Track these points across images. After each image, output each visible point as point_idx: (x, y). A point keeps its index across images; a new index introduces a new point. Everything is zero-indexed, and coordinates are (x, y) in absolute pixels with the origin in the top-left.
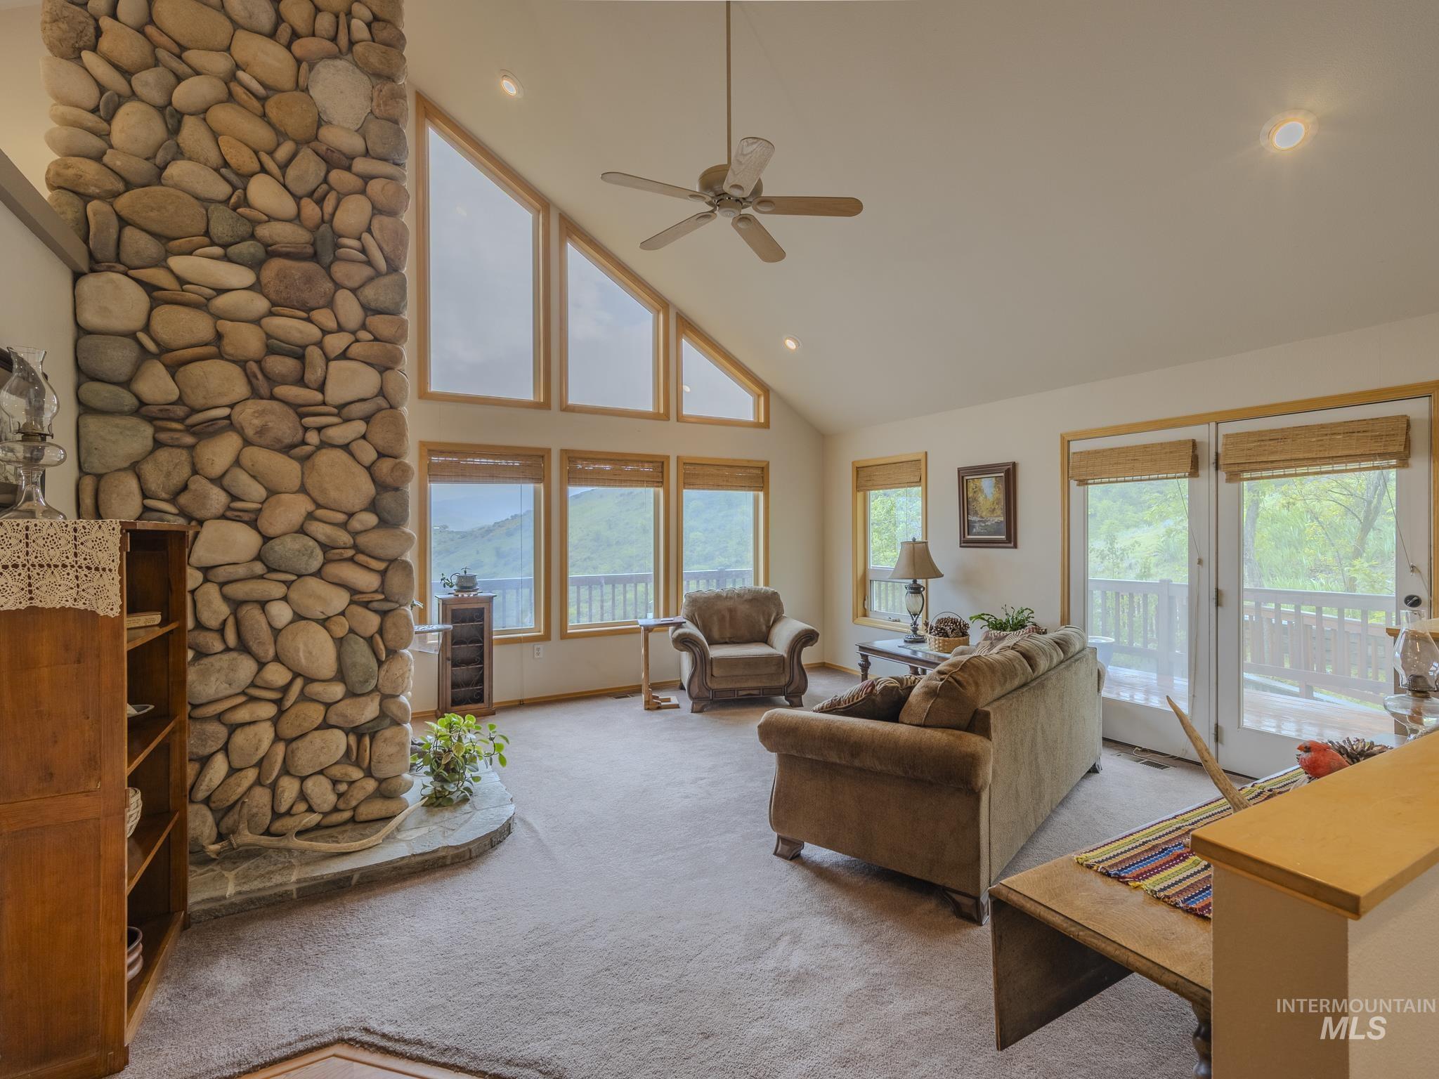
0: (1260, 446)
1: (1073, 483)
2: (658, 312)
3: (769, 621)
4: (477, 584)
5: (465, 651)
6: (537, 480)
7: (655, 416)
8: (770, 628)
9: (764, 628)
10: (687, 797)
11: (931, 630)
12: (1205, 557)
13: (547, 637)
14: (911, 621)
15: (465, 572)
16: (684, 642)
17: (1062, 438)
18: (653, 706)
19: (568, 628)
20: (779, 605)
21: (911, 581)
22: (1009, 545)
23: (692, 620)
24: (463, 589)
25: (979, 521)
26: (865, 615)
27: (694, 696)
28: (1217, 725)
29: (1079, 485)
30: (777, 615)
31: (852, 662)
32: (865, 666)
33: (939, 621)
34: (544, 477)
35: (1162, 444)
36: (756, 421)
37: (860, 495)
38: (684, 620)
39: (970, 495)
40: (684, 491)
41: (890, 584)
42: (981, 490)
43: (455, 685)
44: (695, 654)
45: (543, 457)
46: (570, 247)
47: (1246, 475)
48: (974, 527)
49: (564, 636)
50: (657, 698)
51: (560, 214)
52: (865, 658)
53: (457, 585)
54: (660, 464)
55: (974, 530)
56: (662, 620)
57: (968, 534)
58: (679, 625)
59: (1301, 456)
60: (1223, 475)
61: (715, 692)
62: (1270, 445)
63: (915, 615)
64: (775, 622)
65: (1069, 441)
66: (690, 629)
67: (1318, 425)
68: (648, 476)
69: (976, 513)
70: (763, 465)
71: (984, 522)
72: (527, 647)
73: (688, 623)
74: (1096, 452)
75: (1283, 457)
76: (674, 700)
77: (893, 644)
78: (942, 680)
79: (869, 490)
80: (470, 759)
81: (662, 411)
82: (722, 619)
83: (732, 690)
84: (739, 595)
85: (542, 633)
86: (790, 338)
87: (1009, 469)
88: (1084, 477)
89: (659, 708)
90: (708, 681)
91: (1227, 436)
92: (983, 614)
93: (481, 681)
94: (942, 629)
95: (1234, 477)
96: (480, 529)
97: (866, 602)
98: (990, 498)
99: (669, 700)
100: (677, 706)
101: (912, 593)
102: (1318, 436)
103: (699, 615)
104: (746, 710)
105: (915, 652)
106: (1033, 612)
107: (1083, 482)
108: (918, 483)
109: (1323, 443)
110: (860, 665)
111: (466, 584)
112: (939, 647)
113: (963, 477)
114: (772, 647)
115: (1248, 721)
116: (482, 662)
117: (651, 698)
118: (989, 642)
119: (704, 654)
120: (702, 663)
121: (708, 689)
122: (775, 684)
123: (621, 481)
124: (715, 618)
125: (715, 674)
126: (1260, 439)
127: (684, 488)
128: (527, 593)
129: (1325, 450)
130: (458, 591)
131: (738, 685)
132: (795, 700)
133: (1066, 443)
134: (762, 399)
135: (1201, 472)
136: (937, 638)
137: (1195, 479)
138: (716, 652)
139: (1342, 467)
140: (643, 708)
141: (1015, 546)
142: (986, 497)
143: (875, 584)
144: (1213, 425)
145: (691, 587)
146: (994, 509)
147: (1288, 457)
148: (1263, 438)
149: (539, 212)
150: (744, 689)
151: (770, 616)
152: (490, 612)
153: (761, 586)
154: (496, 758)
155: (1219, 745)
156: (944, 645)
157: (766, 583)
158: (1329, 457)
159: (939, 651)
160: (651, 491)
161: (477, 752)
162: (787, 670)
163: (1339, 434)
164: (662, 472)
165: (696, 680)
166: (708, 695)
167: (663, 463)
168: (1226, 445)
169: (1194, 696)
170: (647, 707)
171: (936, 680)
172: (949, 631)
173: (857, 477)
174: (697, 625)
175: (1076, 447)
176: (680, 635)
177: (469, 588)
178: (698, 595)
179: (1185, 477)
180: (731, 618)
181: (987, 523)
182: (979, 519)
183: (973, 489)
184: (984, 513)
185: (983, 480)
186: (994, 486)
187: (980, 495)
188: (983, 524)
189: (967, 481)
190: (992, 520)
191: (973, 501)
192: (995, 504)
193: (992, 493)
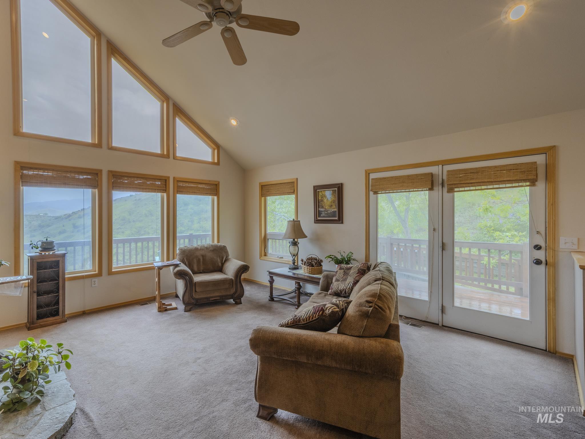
0: (466, 176)
1: (371, 193)
2: (163, 102)
3: (222, 260)
4: (54, 246)
5: (47, 286)
6: (94, 187)
7: (162, 156)
8: (223, 264)
9: (220, 264)
10: (193, 374)
11: (305, 263)
12: (436, 227)
13: (100, 274)
14: (292, 259)
15: (47, 240)
16: (180, 275)
17: (366, 171)
18: (163, 309)
19: (113, 268)
20: (227, 252)
21: (292, 240)
22: (339, 222)
23: (183, 261)
24: (44, 249)
25: (324, 211)
26: (265, 255)
27: (186, 303)
28: (442, 305)
29: (374, 194)
30: (226, 257)
31: (265, 280)
32: (272, 282)
33: (308, 259)
34: (98, 185)
35: (416, 175)
36: (213, 161)
37: (263, 198)
38: (178, 262)
39: (320, 198)
40: (177, 195)
41: (281, 241)
42: (325, 196)
43: (39, 307)
44: (186, 280)
45: (97, 174)
46: (113, 60)
47: (456, 189)
48: (321, 214)
49: (110, 273)
50: (164, 304)
51: (107, 40)
52: (271, 278)
53: (41, 247)
54: (165, 181)
55: (322, 215)
56: (166, 263)
57: (319, 217)
58: (176, 266)
59: (486, 180)
60: (445, 189)
61: (197, 300)
62: (470, 175)
63: (294, 256)
64: (226, 261)
65: (369, 174)
66: (183, 267)
67: (494, 166)
68: (158, 187)
69: (323, 207)
70: (216, 183)
71: (327, 211)
72: (87, 281)
73: (182, 265)
74: (384, 179)
75: (477, 181)
76: (174, 305)
77: (285, 270)
78: (370, 307)
79: (268, 196)
80: (43, 369)
81: (165, 153)
82: (199, 261)
83: (206, 298)
84: (207, 248)
85: (97, 272)
86: (234, 119)
87: (339, 186)
88: (376, 191)
89: (166, 310)
90: (193, 294)
91: (448, 171)
92: (331, 255)
93: (57, 303)
94: (310, 263)
95: (451, 190)
96: (65, 215)
97: (266, 249)
98: (330, 200)
99: (171, 305)
100: (176, 308)
101: (293, 245)
102: (494, 171)
103: (187, 259)
104: (212, 308)
105: (294, 274)
106: (353, 254)
107: (376, 193)
108: (293, 193)
109: (496, 174)
110: (269, 281)
111: (47, 246)
112: (309, 272)
113: (316, 190)
114: (225, 274)
115: (457, 303)
116: (58, 292)
117: (161, 305)
118: (343, 271)
119: (191, 279)
120: (190, 285)
121: (194, 299)
122: (228, 293)
123: (143, 189)
124: (195, 261)
125: (197, 290)
126: (465, 172)
127: (177, 193)
128: (88, 249)
129: (498, 178)
130: (42, 251)
131: (209, 296)
132: (238, 301)
133: (368, 173)
134: (216, 151)
135: (434, 188)
136: (308, 267)
137: (432, 192)
138: (198, 278)
139: (504, 186)
140: (157, 311)
141: (342, 223)
142: (327, 200)
143: (270, 241)
144: (440, 166)
145: (182, 244)
146: (332, 205)
147: (480, 181)
148: (467, 172)
149: (94, 38)
150: (212, 297)
151: (223, 258)
152: (64, 262)
153: (216, 242)
154: (63, 365)
155: (444, 314)
156: (312, 271)
157: (218, 242)
158: (499, 181)
159: (309, 274)
160: (159, 195)
161: (50, 362)
162: (234, 286)
163: (504, 170)
164: (166, 185)
165: (187, 294)
166: (193, 302)
167: (166, 180)
168: (448, 175)
169: (431, 292)
170: (159, 310)
171: (365, 306)
172: (314, 264)
173: (262, 190)
174: (186, 264)
175: (373, 176)
176: (178, 271)
177: (49, 249)
178: (186, 248)
179: (427, 190)
180: (203, 259)
181: (328, 212)
182: (324, 210)
183: (321, 196)
184: (327, 207)
185: (326, 191)
186: (332, 195)
187: (324, 198)
188: (326, 212)
189: (318, 192)
190: (331, 210)
191: (321, 202)
192: (332, 203)
193: (331, 198)
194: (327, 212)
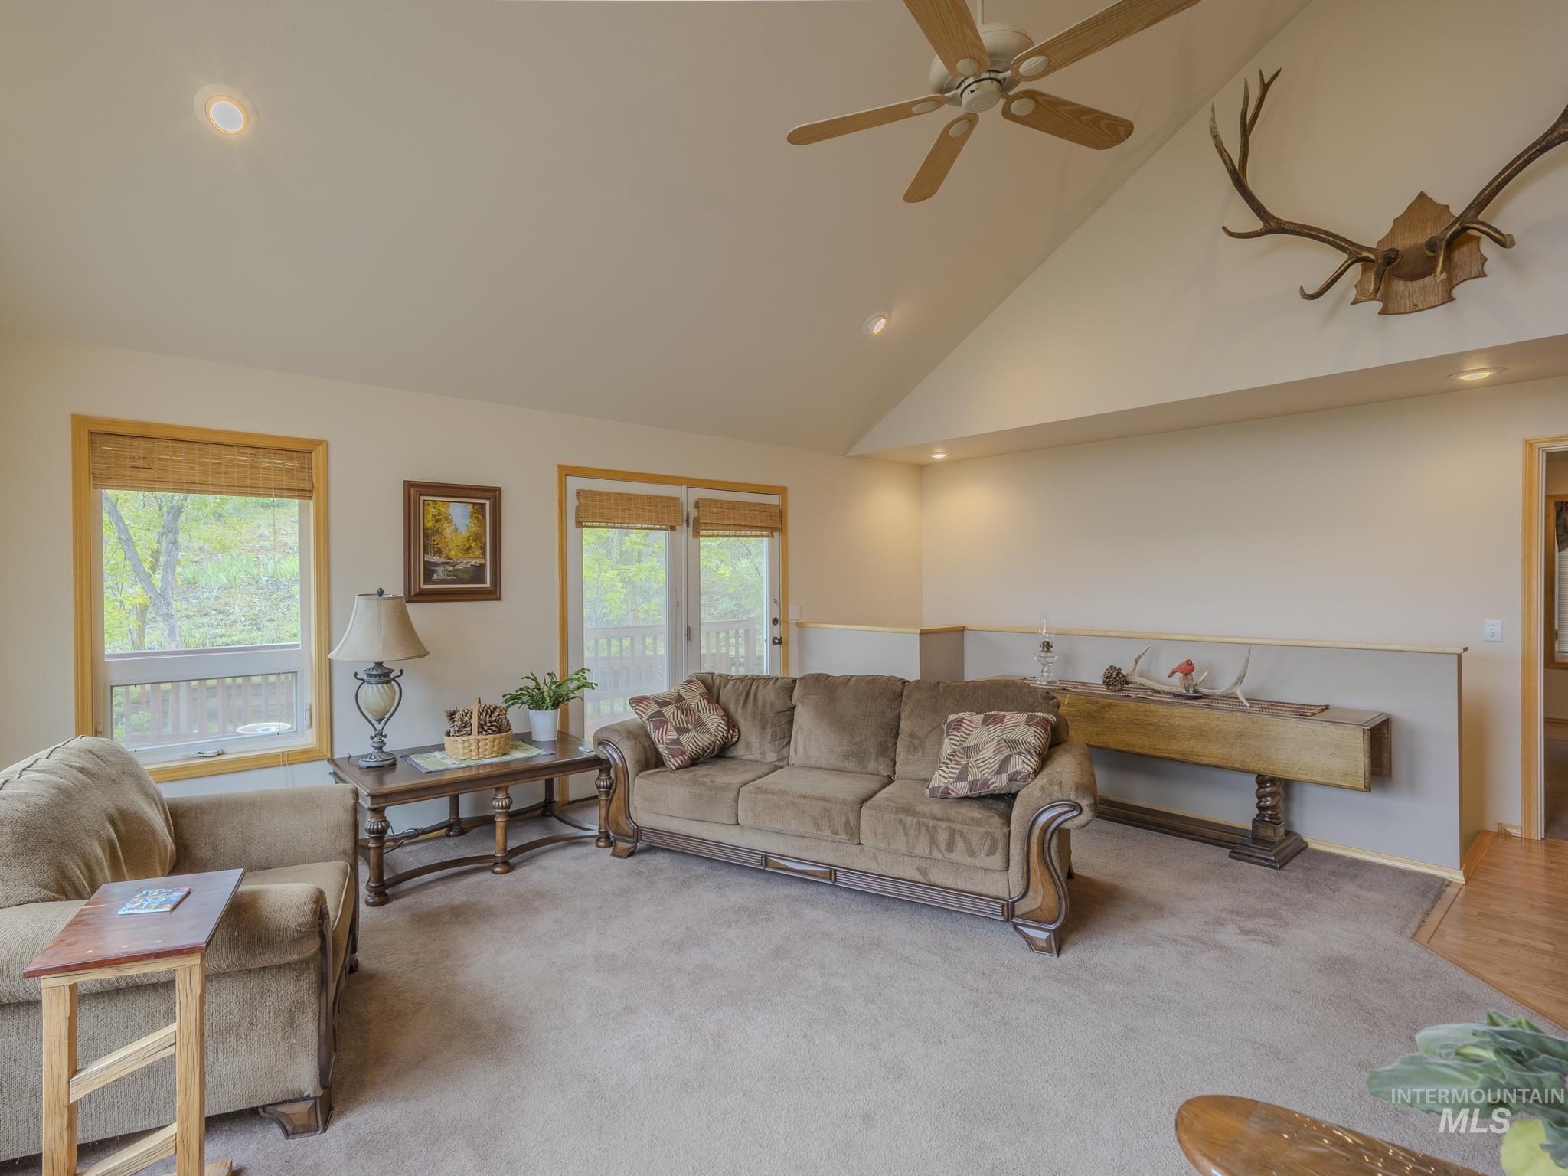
0: (721, 512)
1: (570, 523)
12: (680, 600)
17: (559, 469)
22: (493, 597)
25: (443, 563)
29: (577, 526)
39: (429, 524)
42: (448, 519)
47: (703, 533)
48: (435, 572)
55: (435, 576)
57: (423, 582)
60: (690, 531)
65: (566, 476)
69: (439, 552)
87: (493, 495)
88: (580, 519)
95: (696, 534)
98: (463, 531)
107: (580, 523)
108: (306, 492)
113: (415, 496)
133: (563, 475)
141: (500, 598)
142: (456, 530)
143: (118, 694)
144: (685, 488)
146: (469, 548)
148: (723, 506)
168: (702, 507)
175: (575, 483)
181: (457, 567)
182: (443, 561)
183: (434, 516)
184: (453, 553)
185: (451, 505)
186: (472, 516)
187: (445, 525)
188: (451, 568)
189: (423, 504)
190: (467, 563)
191: (433, 534)
192: (471, 541)
193: (466, 525)
194: (454, 566)
